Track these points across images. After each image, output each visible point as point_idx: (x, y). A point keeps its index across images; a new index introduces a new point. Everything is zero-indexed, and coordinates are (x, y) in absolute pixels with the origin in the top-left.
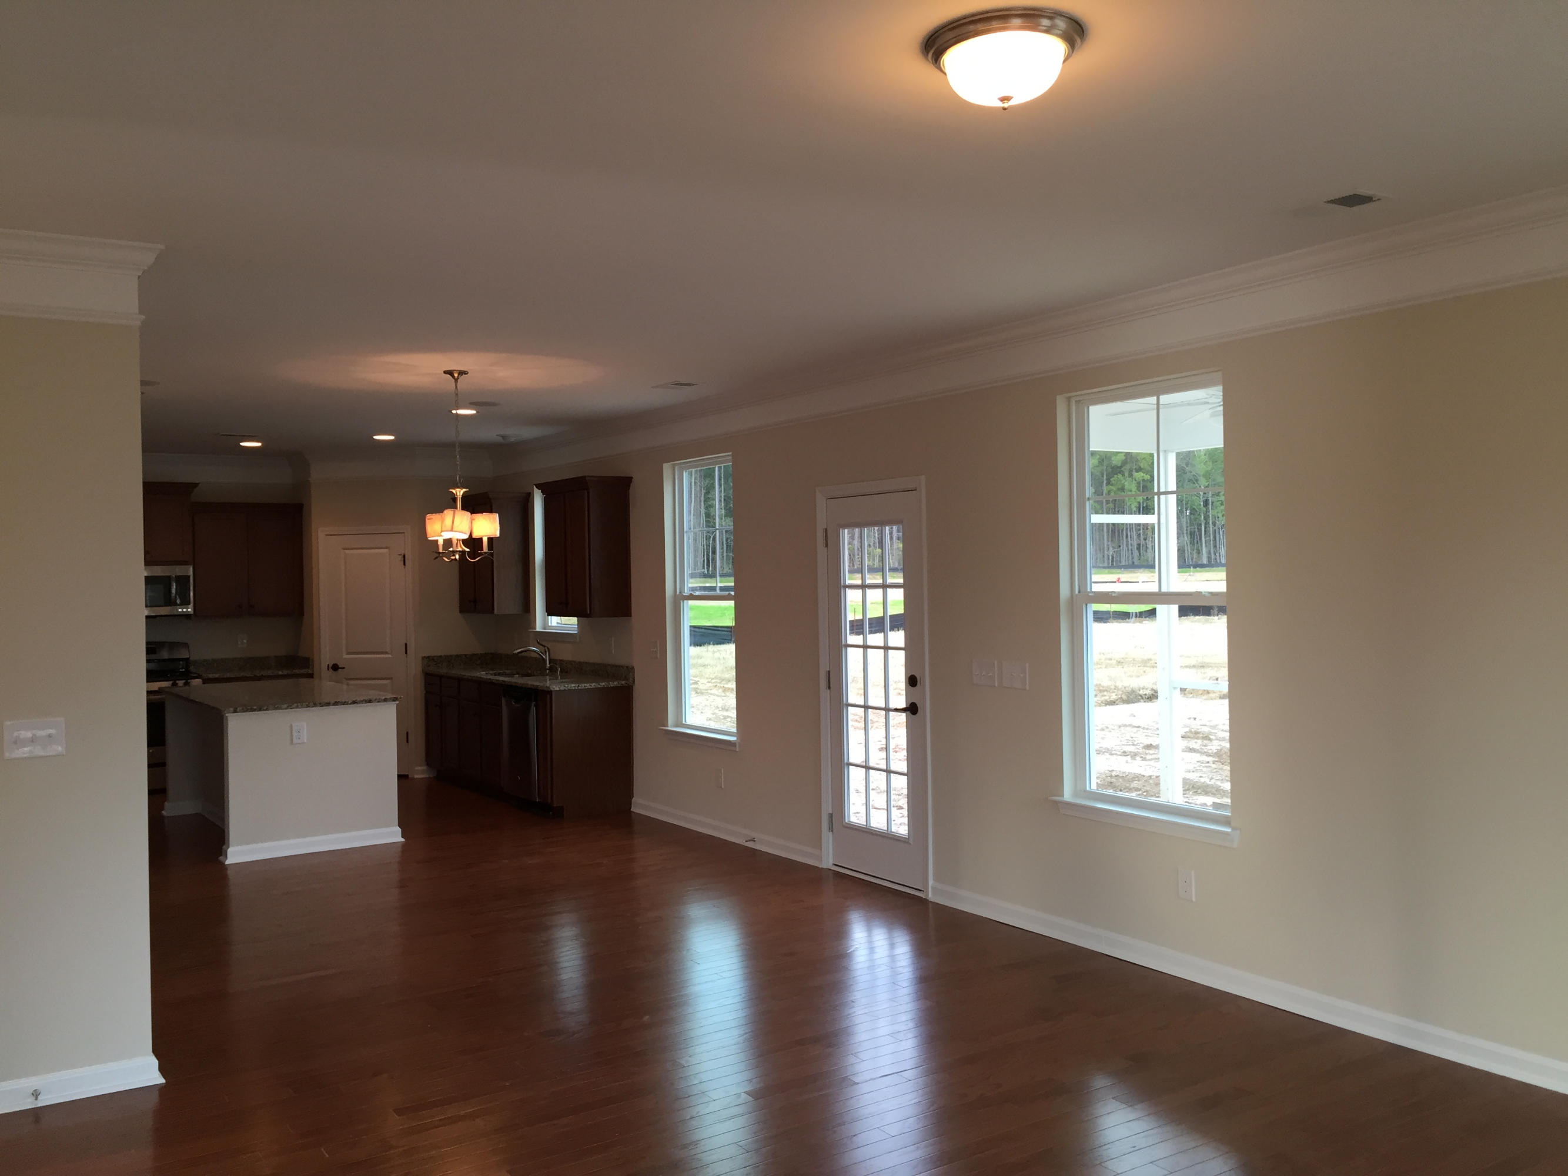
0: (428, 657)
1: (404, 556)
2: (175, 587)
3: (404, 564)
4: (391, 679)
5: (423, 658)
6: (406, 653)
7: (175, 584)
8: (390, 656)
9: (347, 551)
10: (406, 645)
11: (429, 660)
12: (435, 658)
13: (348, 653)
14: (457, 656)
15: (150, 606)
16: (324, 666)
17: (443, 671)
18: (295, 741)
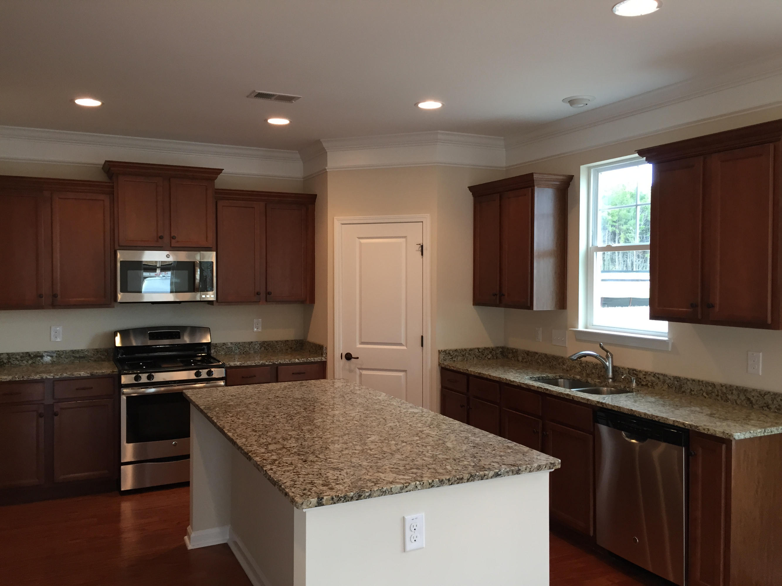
0: (445, 351)
1: (422, 246)
2: (199, 273)
3: (422, 254)
4: (405, 371)
5: (440, 352)
6: (422, 346)
7: (199, 270)
8: (404, 348)
9: (363, 241)
10: (422, 337)
11: (445, 354)
12: (451, 352)
13: (362, 343)
14: (471, 350)
15: (176, 292)
16: (337, 356)
17: (460, 366)
18: (410, 546)
